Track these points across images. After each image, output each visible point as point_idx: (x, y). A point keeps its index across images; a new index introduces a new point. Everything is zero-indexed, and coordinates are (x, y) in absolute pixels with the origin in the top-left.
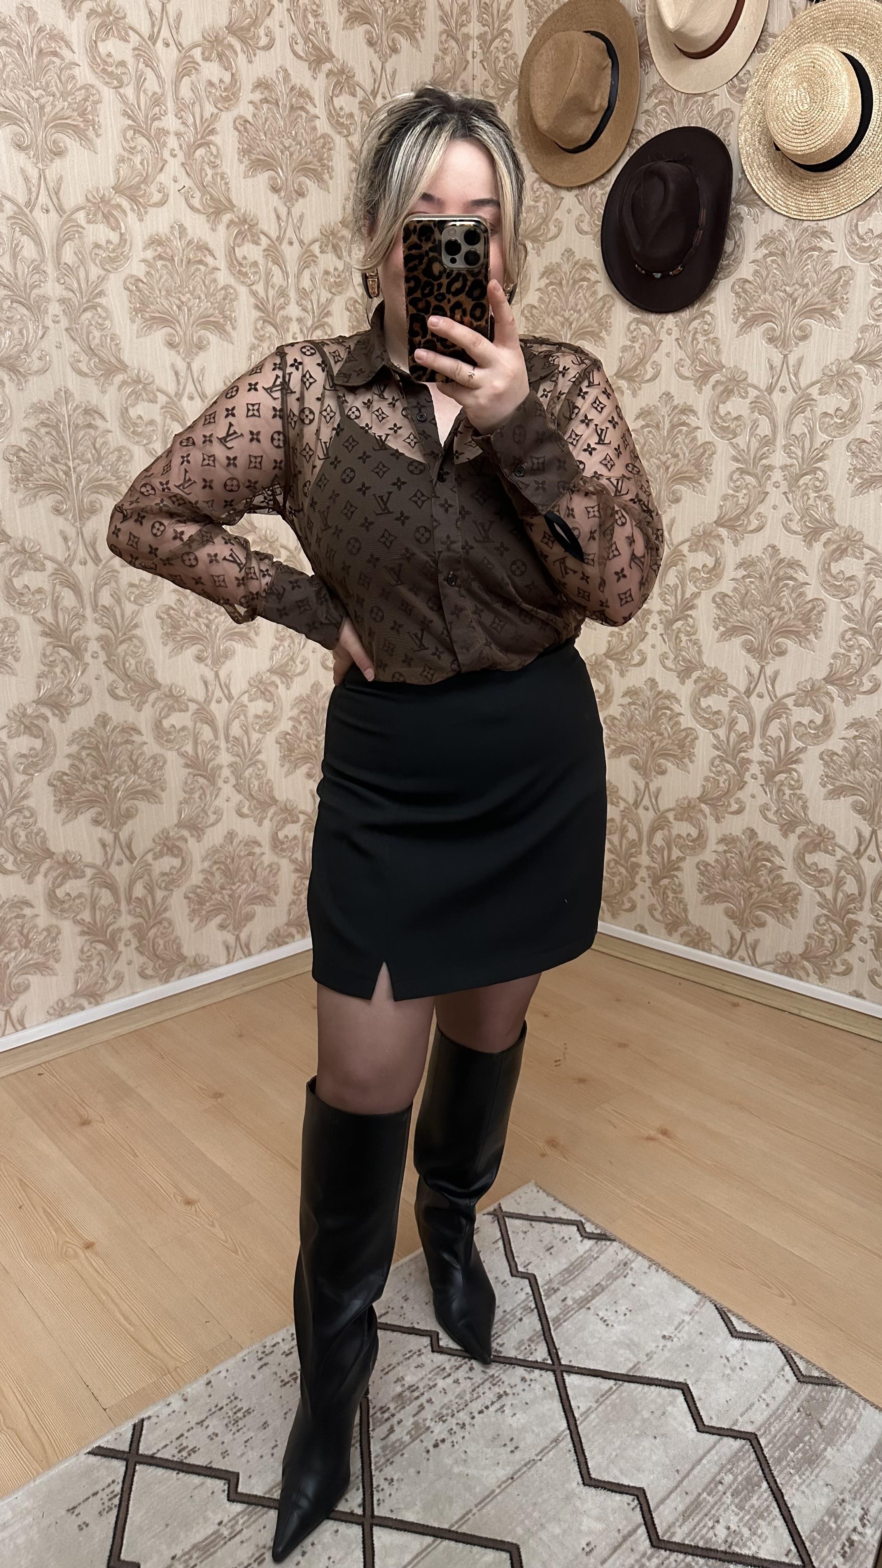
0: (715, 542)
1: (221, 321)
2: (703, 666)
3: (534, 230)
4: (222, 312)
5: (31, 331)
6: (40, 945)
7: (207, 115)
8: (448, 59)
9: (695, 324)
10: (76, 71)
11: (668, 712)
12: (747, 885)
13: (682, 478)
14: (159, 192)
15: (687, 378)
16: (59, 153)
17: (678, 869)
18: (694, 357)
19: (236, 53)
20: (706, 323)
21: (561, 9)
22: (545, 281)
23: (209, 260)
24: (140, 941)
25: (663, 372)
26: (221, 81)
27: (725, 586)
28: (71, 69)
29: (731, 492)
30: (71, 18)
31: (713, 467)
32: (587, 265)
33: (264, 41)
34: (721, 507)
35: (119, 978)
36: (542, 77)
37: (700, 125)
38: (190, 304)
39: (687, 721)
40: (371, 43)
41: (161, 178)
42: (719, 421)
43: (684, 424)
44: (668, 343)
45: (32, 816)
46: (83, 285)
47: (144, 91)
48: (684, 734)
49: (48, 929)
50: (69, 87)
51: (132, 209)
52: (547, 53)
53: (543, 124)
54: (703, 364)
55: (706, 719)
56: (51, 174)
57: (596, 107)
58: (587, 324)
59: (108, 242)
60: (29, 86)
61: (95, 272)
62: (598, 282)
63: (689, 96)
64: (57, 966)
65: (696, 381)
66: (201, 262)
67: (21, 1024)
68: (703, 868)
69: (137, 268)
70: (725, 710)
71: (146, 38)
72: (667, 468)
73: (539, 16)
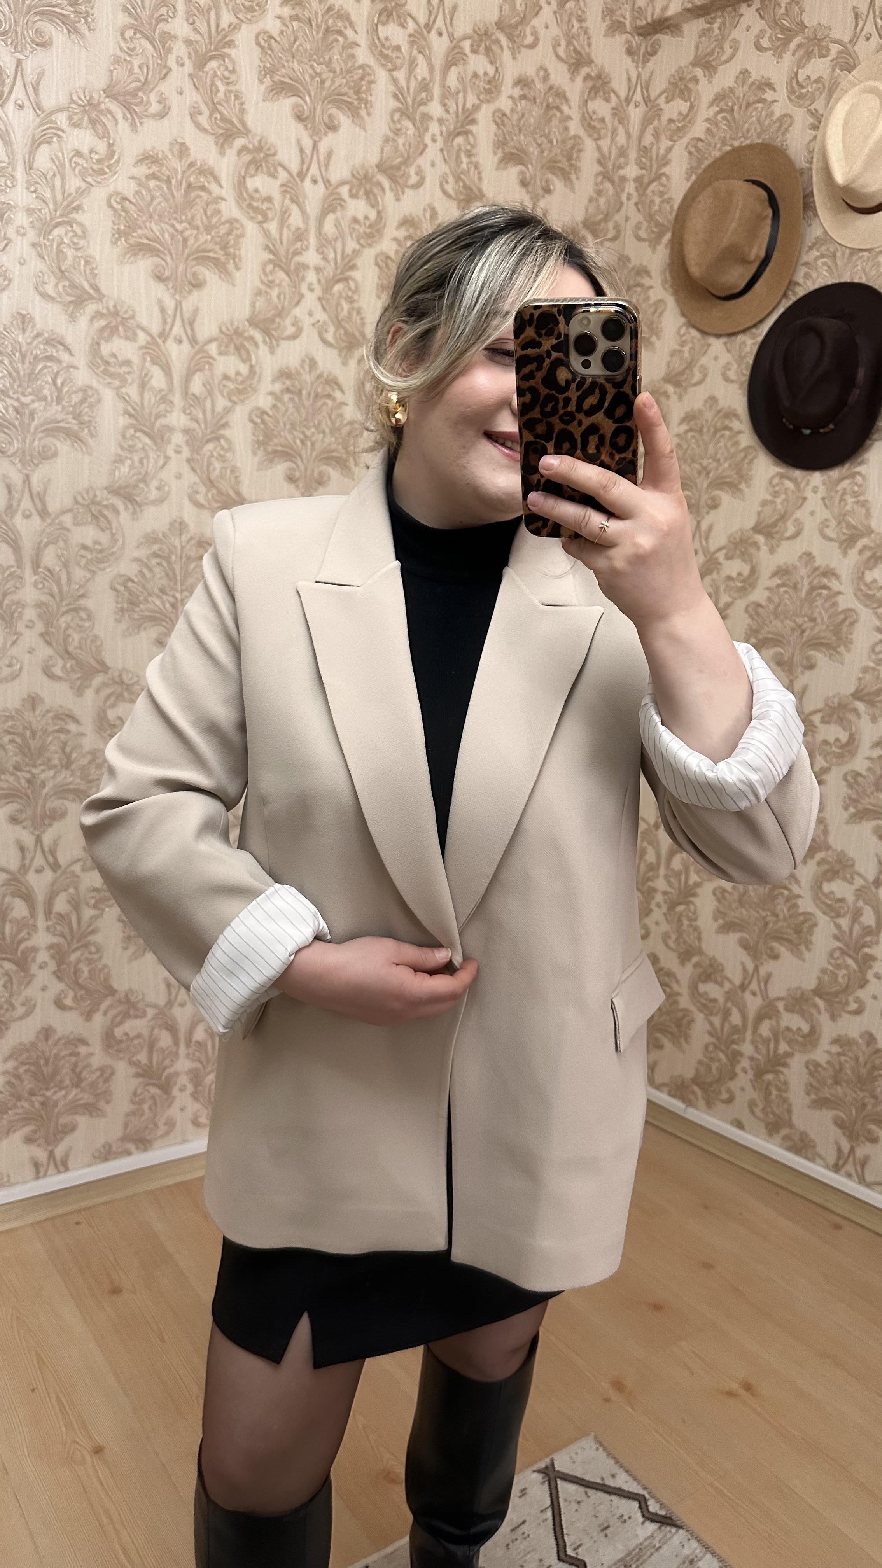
0: (851, 717)
1: (344, 456)
2: (828, 848)
3: (676, 375)
4: (346, 448)
5: (152, 460)
6: (93, 1085)
7: (349, 251)
8: (602, 200)
9: (845, 484)
10: (223, 206)
11: (786, 892)
12: (861, 1094)
13: (817, 644)
14: (293, 325)
15: (831, 540)
16: (198, 284)
17: (785, 1065)
18: (841, 519)
19: (383, 190)
20: (856, 484)
21: (723, 157)
22: (684, 427)
23: (338, 395)
24: (196, 1086)
25: (805, 533)
26: (366, 218)
27: (860, 764)
28: (217, 203)
29: (872, 664)
30: (222, 153)
31: (854, 636)
32: (731, 414)
33: (414, 179)
34: (860, 679)
35: (171, 1124)
36: (697, 223)
37: (864, 281)
38: (313, 439)
39: (806, 905)
40: (524, 183)
41: (297, 311)
42: (863, 587)
43: (825, 587)
44: (814, 501)
45: (98, 951)
46: (209, 415)
47: (288, 227)
48: (801, 918)
49: (102, 1070)
50: (214, 220)
51: (265, 342)
52: (705, 201)
53: (695, 270)
54: (849, 526)
55: (828, 906)
56: (188, 305)
57: (752, 256)
58: (725, 474)
59: (238, 373)
60: (175, 219)
61: (221, 403)
62: (740, 432)
63: (854, 251)
64: (108, 1108)
65: (841, 544)
66: (329, 396)
67: (63, 1166)
68: (813, 1068)
69: (264, 401)
70: (850, 898)
71: (295, 174)
72: (803, 632)
73: (700, 161)
